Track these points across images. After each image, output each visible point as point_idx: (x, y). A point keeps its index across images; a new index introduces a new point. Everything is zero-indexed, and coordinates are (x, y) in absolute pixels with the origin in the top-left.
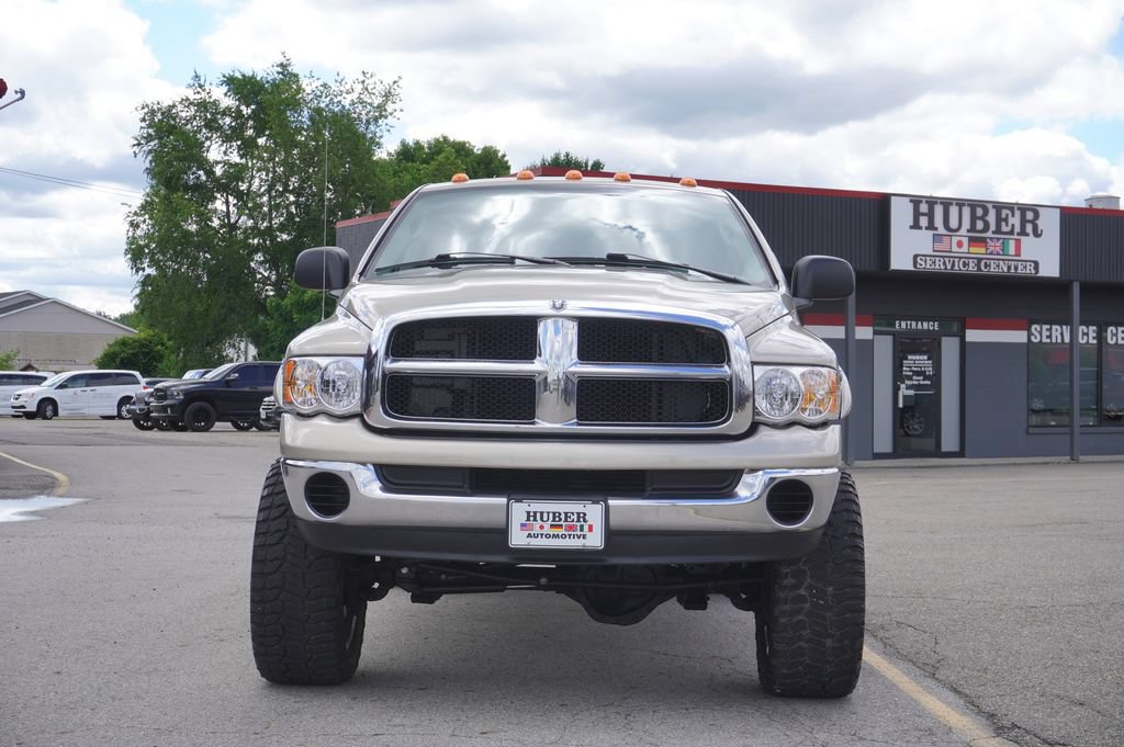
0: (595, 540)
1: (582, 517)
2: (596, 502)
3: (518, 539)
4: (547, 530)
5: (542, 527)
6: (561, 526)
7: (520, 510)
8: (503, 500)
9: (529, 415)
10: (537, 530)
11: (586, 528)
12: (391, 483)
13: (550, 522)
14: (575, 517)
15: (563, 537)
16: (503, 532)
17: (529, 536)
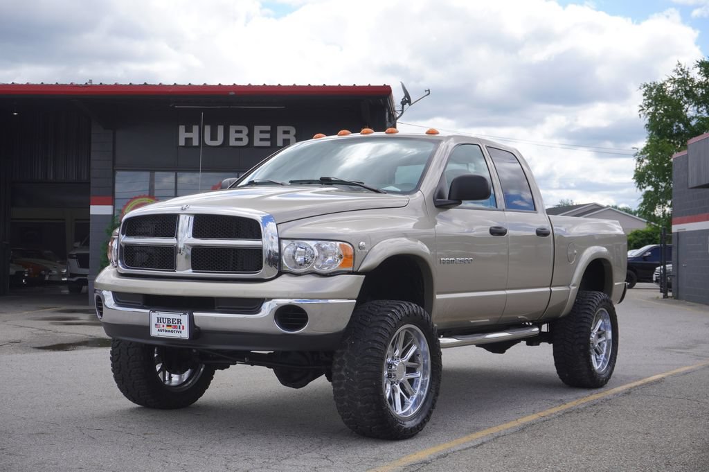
0: (185, 334)
1: (179, 321)
2: (185, 314)
3: (154, 332)
4: (166, 328)
5: (163, 326)
6: (171, 326)
7: (155, 316)
8: (148, 311)
9: (172, 266)
10: (161, 328)
11: (181, 327)
12: (118, 301)
13: (166, 324)
14: (176, 321)
15: (172, 331)
16: (148, 328)
17: (159, 330)
